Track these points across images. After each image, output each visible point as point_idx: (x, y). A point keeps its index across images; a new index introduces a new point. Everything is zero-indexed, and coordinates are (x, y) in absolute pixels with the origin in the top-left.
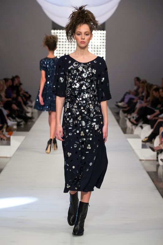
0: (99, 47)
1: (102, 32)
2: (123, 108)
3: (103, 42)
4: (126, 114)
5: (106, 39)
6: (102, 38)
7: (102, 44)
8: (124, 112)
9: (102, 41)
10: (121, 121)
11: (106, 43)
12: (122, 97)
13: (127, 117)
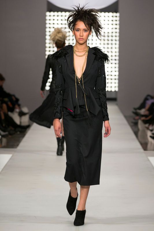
0: (110, 34)
1: (115, 14)
2: (143, 116)
3: (116, 28)
4: (147, 125)
5: (120, 24)
6: (114, 22)
7: (114, 30)
8: (145, 122)
9: (115, 26)
10: (140, 134)
11: (120, 29)
12: (141, 101)
13: (148, 128)
